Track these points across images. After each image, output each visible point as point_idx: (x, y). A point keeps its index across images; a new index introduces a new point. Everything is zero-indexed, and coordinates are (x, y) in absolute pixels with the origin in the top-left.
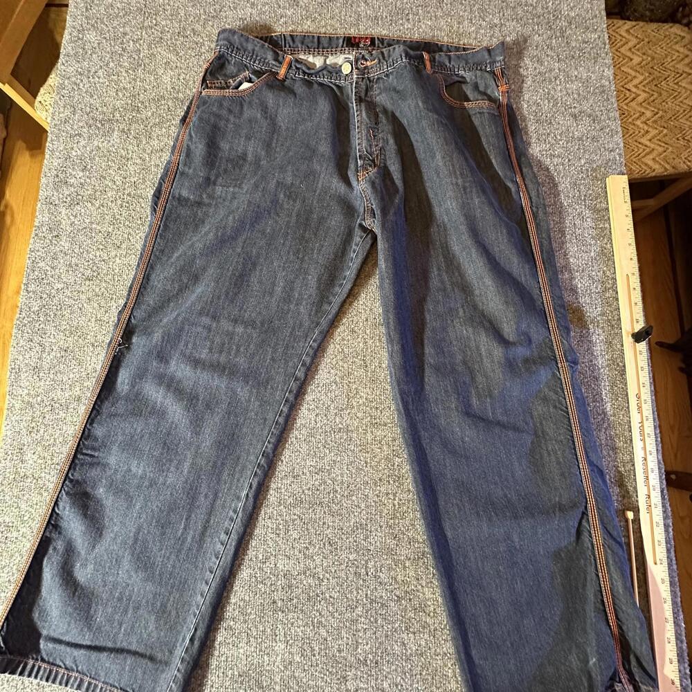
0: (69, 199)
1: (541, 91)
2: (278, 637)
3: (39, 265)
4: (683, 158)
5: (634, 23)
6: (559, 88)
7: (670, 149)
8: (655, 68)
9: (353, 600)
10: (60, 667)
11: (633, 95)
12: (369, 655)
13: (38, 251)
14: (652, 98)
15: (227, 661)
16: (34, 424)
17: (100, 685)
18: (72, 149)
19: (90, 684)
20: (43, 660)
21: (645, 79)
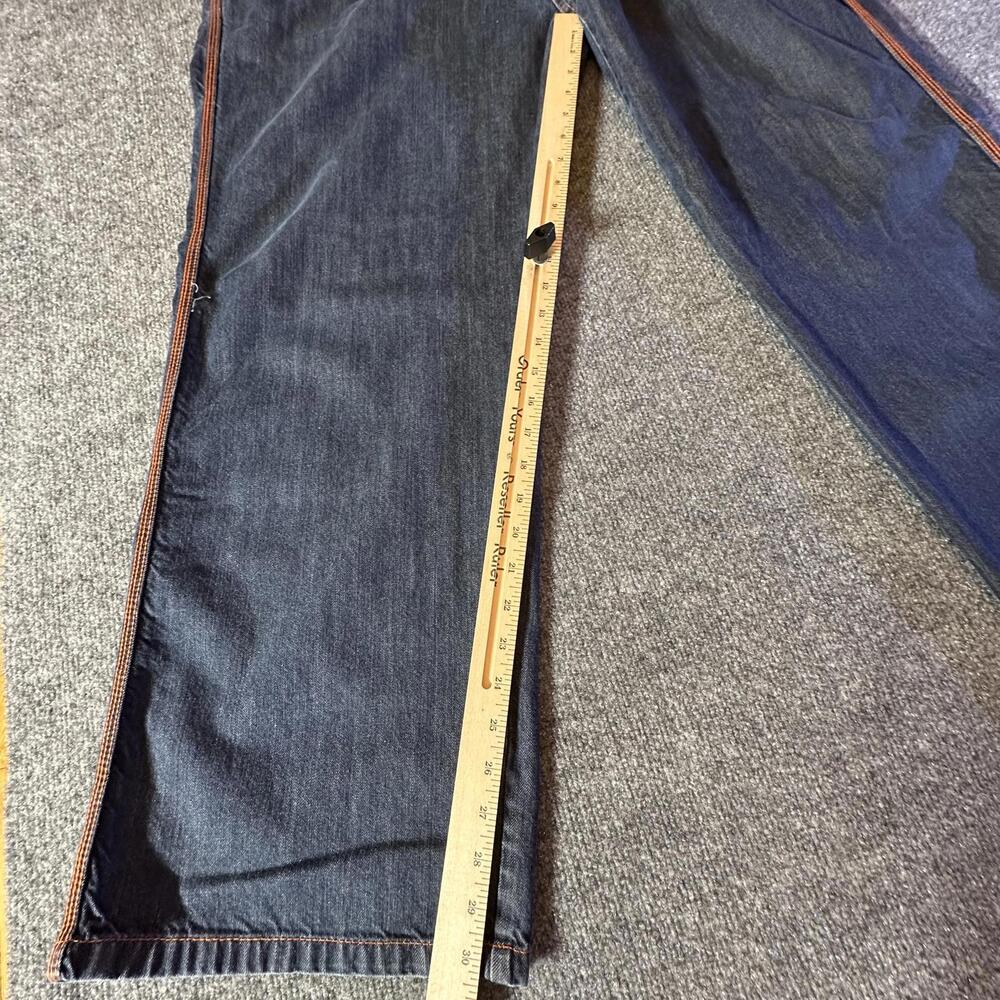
2: (677, 722)
10: (240, 932)
15: (591, 806)
17: (340, 942)
19: (316, 947)
20: (197, 929)
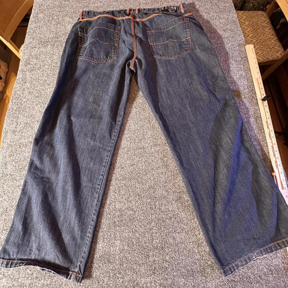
0: (30, 69)
3: (17, 93)
4: (270, 55)
5: (244, 11)
7: (265, 52)
8: (254, 25)
9: (150, 220)
11: (247, 35)
12: (159, 244)
13: (17, 88)
14: (255, 36)
16: (12, 153)
18: (32, 52)
21: (251, 29)
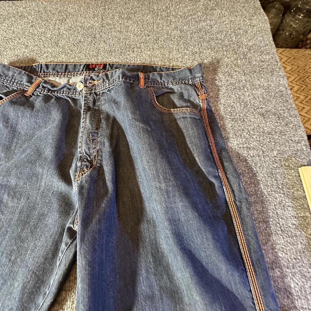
1: (233, 96)
6: (247, 93)
8: (300, 72)
21: (296, 78)
